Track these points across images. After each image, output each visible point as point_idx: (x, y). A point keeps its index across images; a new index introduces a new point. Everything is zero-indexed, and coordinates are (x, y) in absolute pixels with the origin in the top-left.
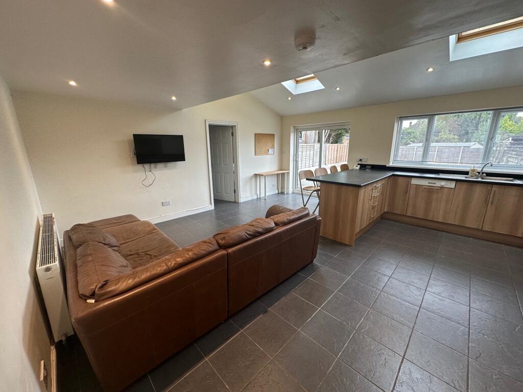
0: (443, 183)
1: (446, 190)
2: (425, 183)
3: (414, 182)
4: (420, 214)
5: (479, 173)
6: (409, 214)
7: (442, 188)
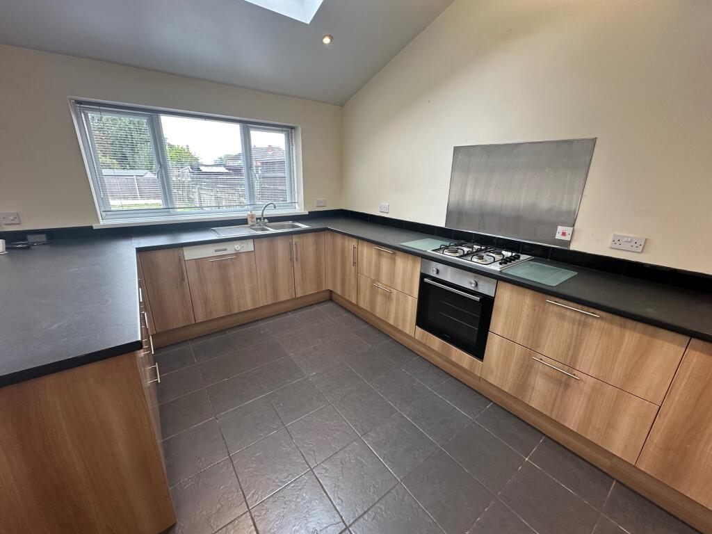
0: (237, 246)
1: (244, 256)
2: (208, 252)
3: (189, 254)
4: (219, 311)
5: (260, 219)
6: (200, 320)
7: (237, 254)
